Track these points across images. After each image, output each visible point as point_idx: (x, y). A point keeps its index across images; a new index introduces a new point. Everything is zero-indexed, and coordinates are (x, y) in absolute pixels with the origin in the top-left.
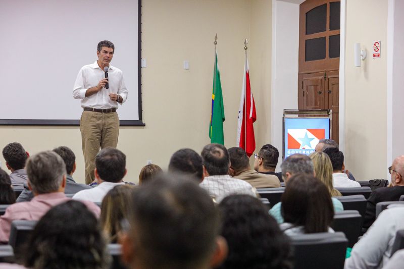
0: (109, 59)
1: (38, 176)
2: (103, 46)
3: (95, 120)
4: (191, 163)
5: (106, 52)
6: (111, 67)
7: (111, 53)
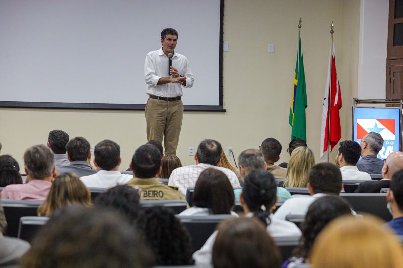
0: (173, 46)
1: (35, 165)
2: (166, 33)
3: (160, 108)
4: (149, 157)
5: (170, 39)
6: (176, 54)
7: (175, 40)
